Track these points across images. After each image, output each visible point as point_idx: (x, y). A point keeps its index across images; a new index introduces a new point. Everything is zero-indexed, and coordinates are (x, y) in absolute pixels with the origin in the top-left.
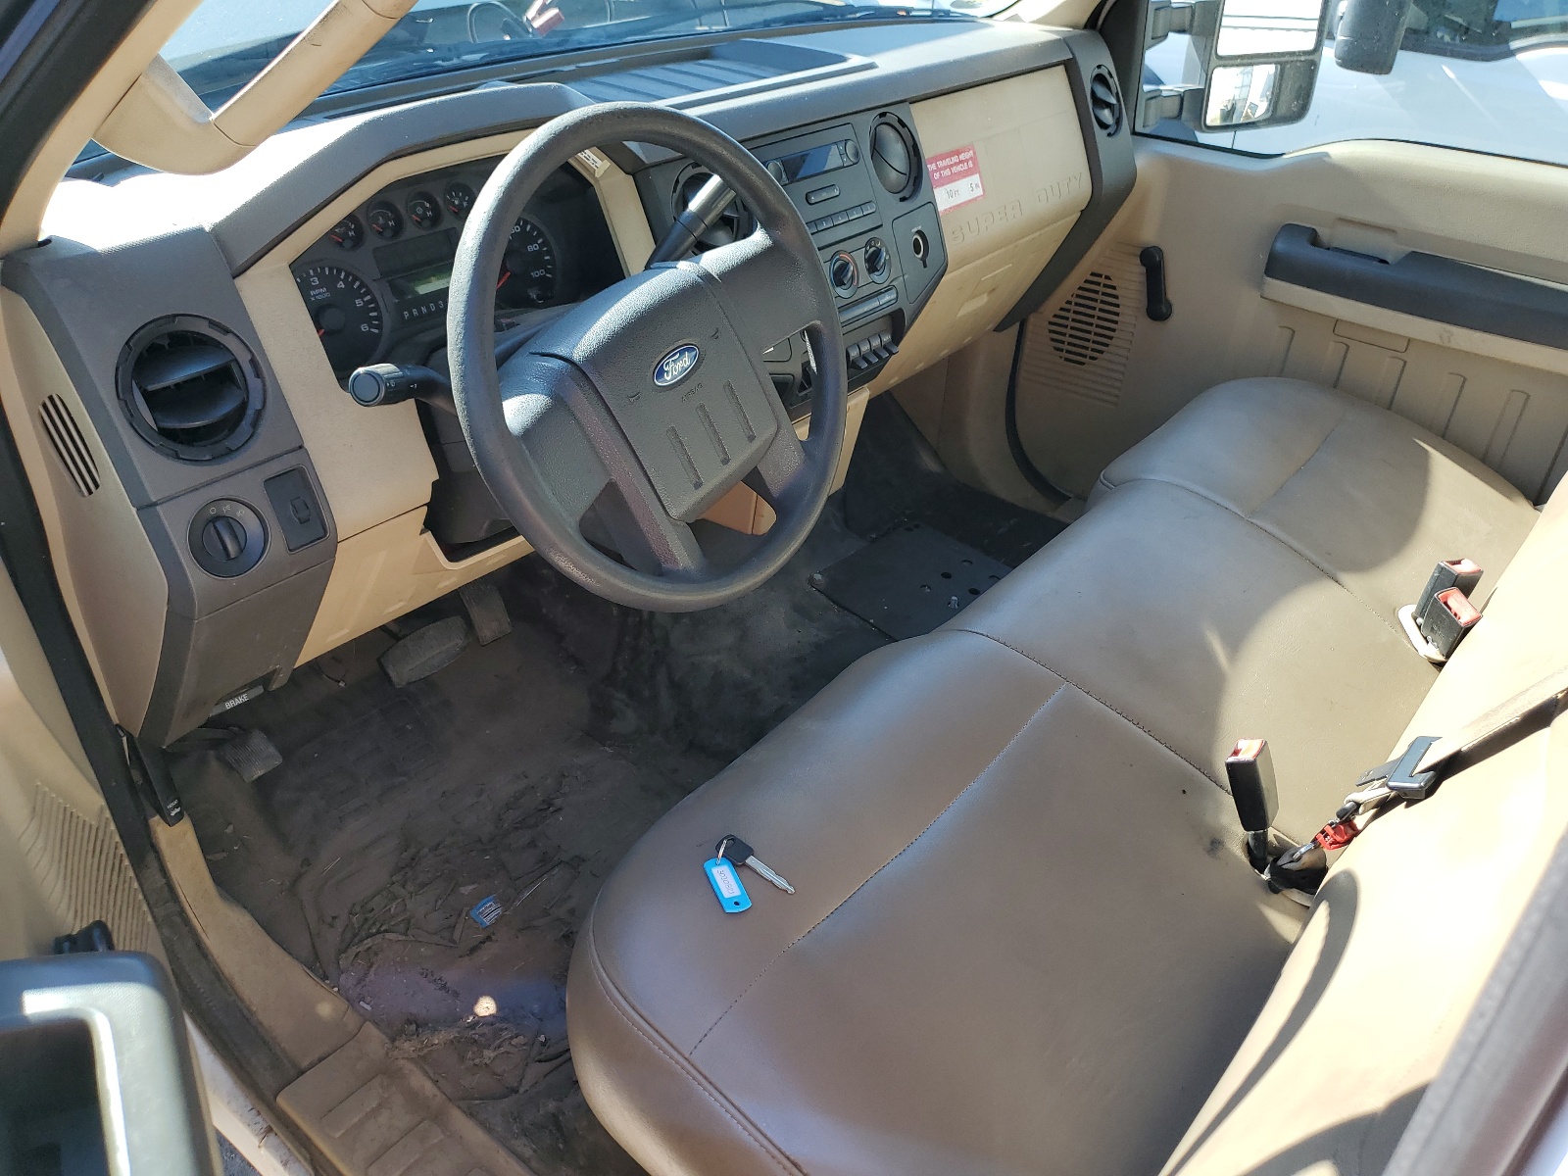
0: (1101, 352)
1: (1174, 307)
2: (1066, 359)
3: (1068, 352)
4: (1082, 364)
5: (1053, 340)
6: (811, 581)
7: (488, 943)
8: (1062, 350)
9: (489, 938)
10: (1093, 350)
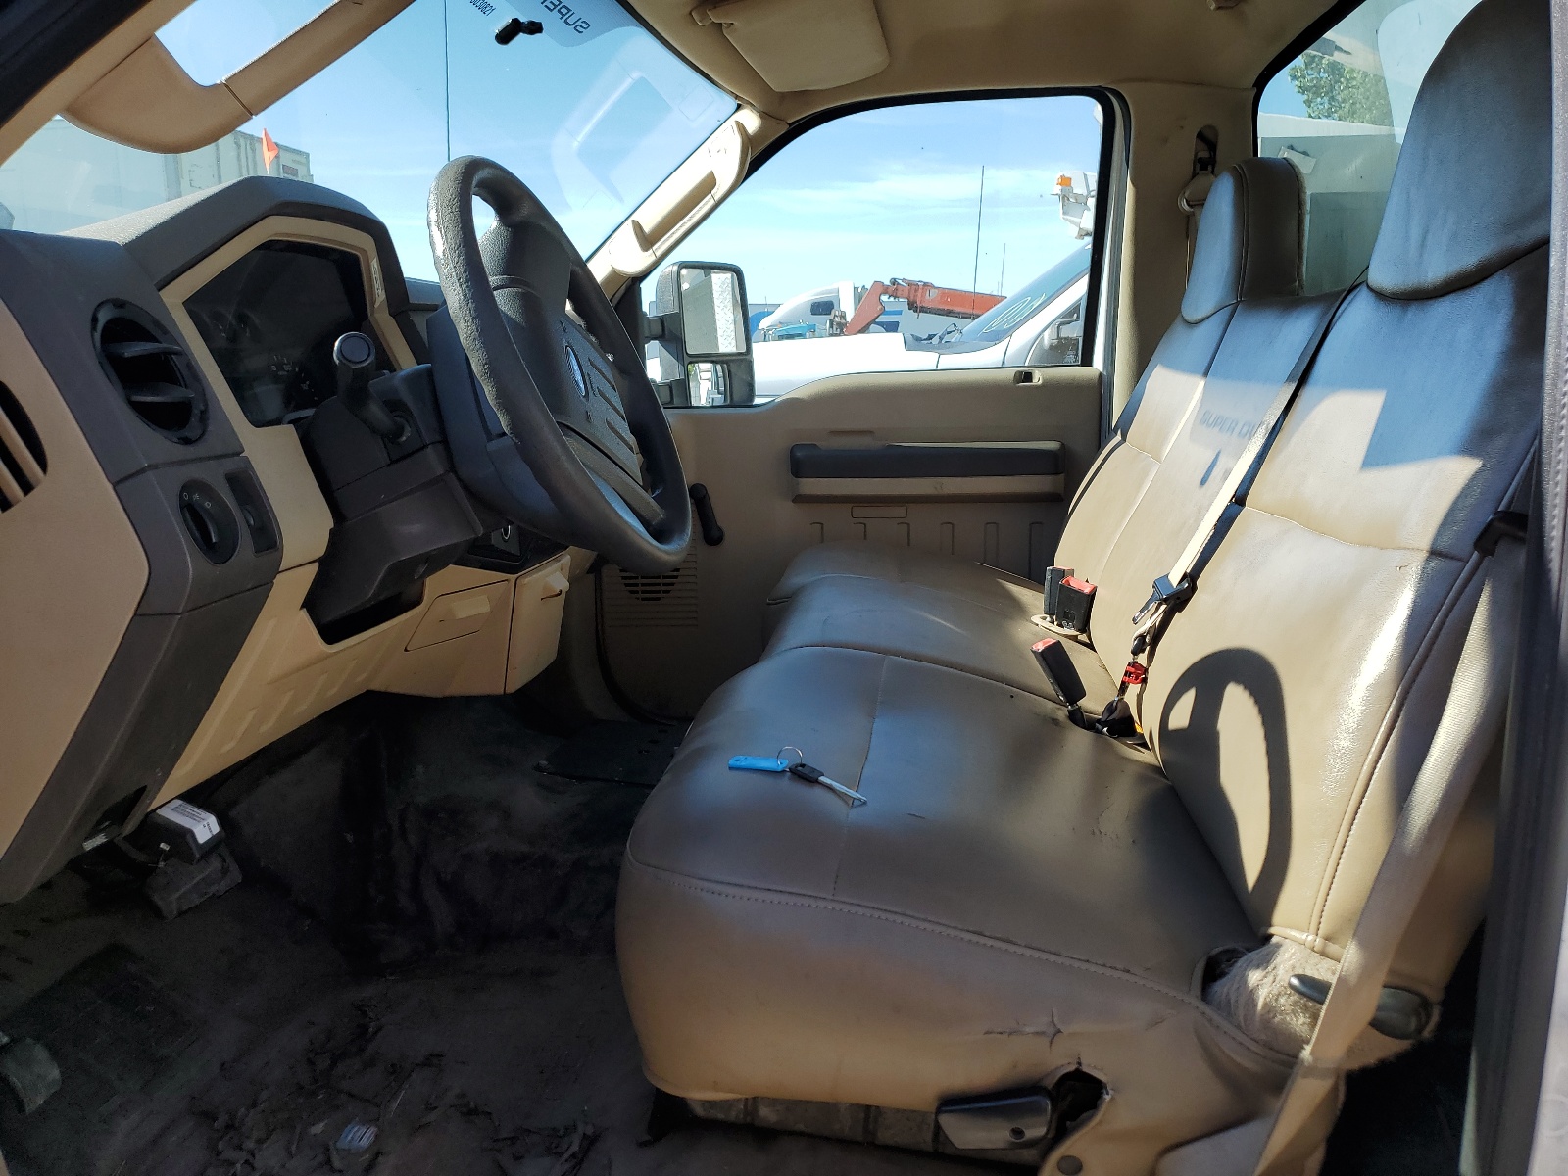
0: (673, 584)
1: (725, 530)
2: (643, 599)
3: (643, 592)
4: (659, 599)
5: (627, 585)
6: (538, 768)
7: (380, 1159)
8: (637, 592)
9: (378, 1154)
10: (664, 585)
